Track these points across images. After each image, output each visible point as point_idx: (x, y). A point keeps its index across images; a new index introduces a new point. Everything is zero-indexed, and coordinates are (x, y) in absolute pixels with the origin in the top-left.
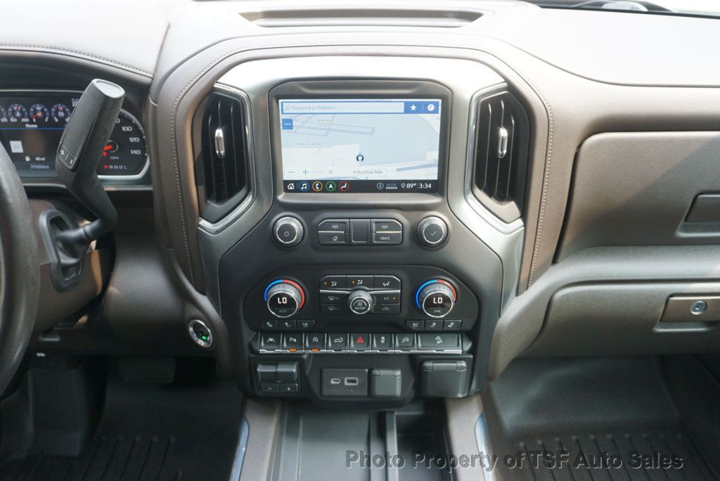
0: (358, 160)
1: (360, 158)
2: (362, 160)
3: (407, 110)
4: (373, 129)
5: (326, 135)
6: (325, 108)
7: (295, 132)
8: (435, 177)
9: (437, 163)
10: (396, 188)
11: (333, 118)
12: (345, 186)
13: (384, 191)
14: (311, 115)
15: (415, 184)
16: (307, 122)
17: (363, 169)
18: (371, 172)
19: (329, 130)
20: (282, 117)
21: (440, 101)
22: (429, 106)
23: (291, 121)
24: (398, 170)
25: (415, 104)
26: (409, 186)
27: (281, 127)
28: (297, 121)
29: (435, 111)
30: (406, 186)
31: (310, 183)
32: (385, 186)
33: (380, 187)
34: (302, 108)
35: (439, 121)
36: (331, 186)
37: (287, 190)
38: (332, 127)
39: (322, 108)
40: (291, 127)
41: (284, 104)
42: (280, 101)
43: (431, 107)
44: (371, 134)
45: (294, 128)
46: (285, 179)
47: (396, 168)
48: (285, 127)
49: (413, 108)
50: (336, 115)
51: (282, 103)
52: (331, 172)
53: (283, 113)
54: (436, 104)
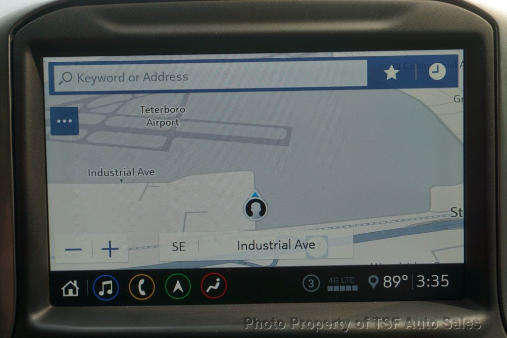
0: (249, 213)
1: (256, 208)
2: (262, 213)
3: (376, 80)
4: (289, 130)
5: (166, 148)
6: (164, 77)
7: (84, 141)
8: (457, 256)
9: (461, 218)
10: (355, 288)
11: (184, 103)
12: (216, 287)
13: (323, 297)
14: (129, 96)
15: (405, 278)
16: (114, 114)
17: (263, 237)
18: (285, 247)
19: (172, 135)
20: (51, 102)
21: (460, 53)
22: (433, 68)
23: (73, 112)
24: (358, 239)
25: (396, 62)
26: (389, 281)
27: (48, 129)
28: (88, 111)
29: (449, 81)
30: (382, 281)
31: (123, 277)
32: (325, 284)
33: (312, 287)
34: (102, 79)
35: (460, 106)
36: (178, 286)
37: (58, 300)
38: (181, 127)
39: (156, 77)
40: (73, 129)
41: (55, 67)
42: (47, 61)
43: (438, 72)
44: (285, 142)
45: (82, 132)
46: (52, 269)
47: (350, 233)
48: (59, 130)
49: (391, 73)
50: (191, 94)
51: (51, 65)
52: (178, 247)
53: (52, 92)
54: (450, 63)
